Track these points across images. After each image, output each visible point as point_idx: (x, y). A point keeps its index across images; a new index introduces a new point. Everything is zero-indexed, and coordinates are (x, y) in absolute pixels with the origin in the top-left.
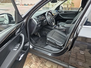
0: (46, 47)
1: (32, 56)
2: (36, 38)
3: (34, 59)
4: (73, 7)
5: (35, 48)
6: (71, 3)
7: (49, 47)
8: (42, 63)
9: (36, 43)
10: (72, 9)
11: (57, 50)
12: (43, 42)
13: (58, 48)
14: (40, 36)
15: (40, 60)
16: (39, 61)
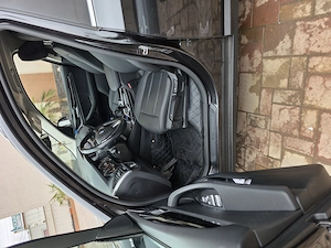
0: (198, 125)
1: (246, 165)
2: (183, 170)
3: (252, 158)
4: (56, 93)
5: (214, 159)
6: (44, 104)
7: (194, 115)
8: (254, 125)
9: (196, 163)
10: (61, 96)
11: (193, 86)
12: (188, 143)
13: (188, 84)
14: (174, 161)
15: (247, 135)
16: (252, 135)
